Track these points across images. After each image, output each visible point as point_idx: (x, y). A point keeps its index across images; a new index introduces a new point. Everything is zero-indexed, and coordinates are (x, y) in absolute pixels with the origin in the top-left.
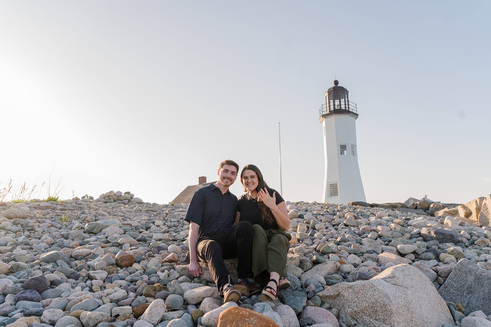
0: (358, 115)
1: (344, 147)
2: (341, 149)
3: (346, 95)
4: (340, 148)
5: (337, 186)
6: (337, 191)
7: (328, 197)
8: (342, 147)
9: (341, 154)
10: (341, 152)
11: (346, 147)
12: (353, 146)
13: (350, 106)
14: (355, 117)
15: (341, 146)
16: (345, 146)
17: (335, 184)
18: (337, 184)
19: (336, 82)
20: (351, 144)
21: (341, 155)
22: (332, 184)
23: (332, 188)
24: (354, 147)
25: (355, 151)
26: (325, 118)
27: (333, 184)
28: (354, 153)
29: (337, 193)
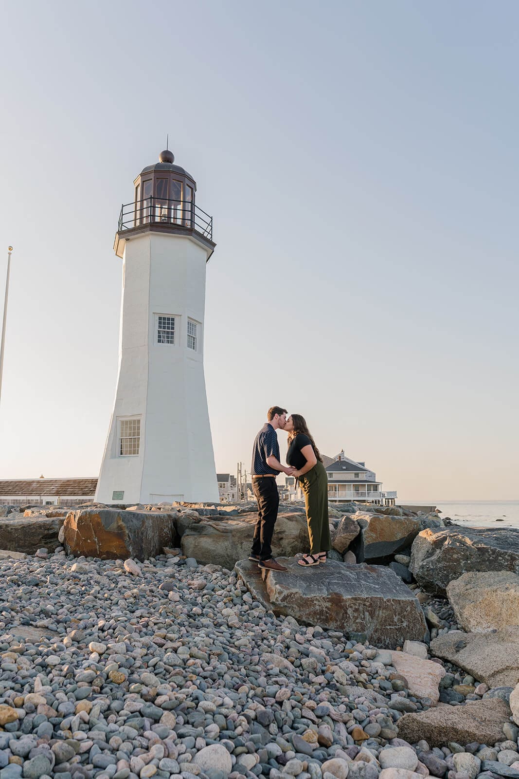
0: (214, 245)
1: (168, 324)
2: (160, 327)
3: (188, 190)
4: (157, 324)
5: (139, 428)
6: (138, 441)
7: (113, 457)
8: (164, 323)
9: (159, 341)
10: (159, 337)
11: (173, 324)
12: (193, 322)
13: (197, 220)
14: (205, 250)
15: (160, 318)
16: (173, 319)
17: (134, 421)
18: (139, 421)
19: (167, 157)
20: (188, 317)
21: (161, 344)
22: (127, 422)
23: (126, 433)
24: (194, 326)
25: (198, 337)
26: (127, 240)
27: (130, 422)
28: (194, 342)
29: (138, 447)
